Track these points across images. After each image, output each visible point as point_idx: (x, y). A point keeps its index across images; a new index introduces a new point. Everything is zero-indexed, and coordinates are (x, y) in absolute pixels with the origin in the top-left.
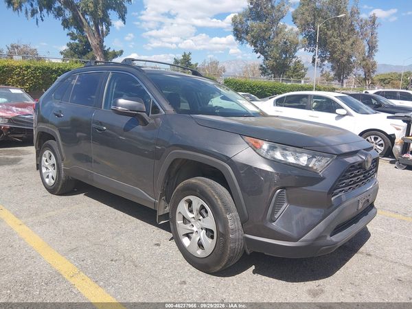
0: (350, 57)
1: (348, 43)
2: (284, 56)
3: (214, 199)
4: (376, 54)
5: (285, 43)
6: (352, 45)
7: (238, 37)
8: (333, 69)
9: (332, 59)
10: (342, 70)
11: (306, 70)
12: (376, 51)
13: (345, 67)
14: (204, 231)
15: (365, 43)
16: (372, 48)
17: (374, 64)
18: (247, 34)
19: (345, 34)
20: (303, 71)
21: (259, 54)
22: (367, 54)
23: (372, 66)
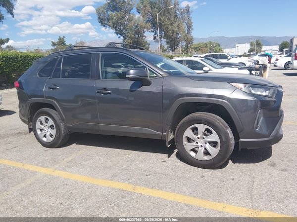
0: (177, 34)
1: (175, 25)
2: (137, 36)
3: (217, 123)
4: (192, 31)
5: (137, 27)
6: (178, 26)
7: (102, 23)
8: (167, 43)
9: (166, 37)
10: (173, 43)
11: (149, 44)
12: (192, 29)
13: (175, 42)
14: (208, 144)
15: (185, 25)
16: (189, 27)
17: (192, 38)
18: (109, 21)
19: (172, 19)
20: (147, 46)
21: (119, 35)
22: (186, 32)
23: (191, 40)
